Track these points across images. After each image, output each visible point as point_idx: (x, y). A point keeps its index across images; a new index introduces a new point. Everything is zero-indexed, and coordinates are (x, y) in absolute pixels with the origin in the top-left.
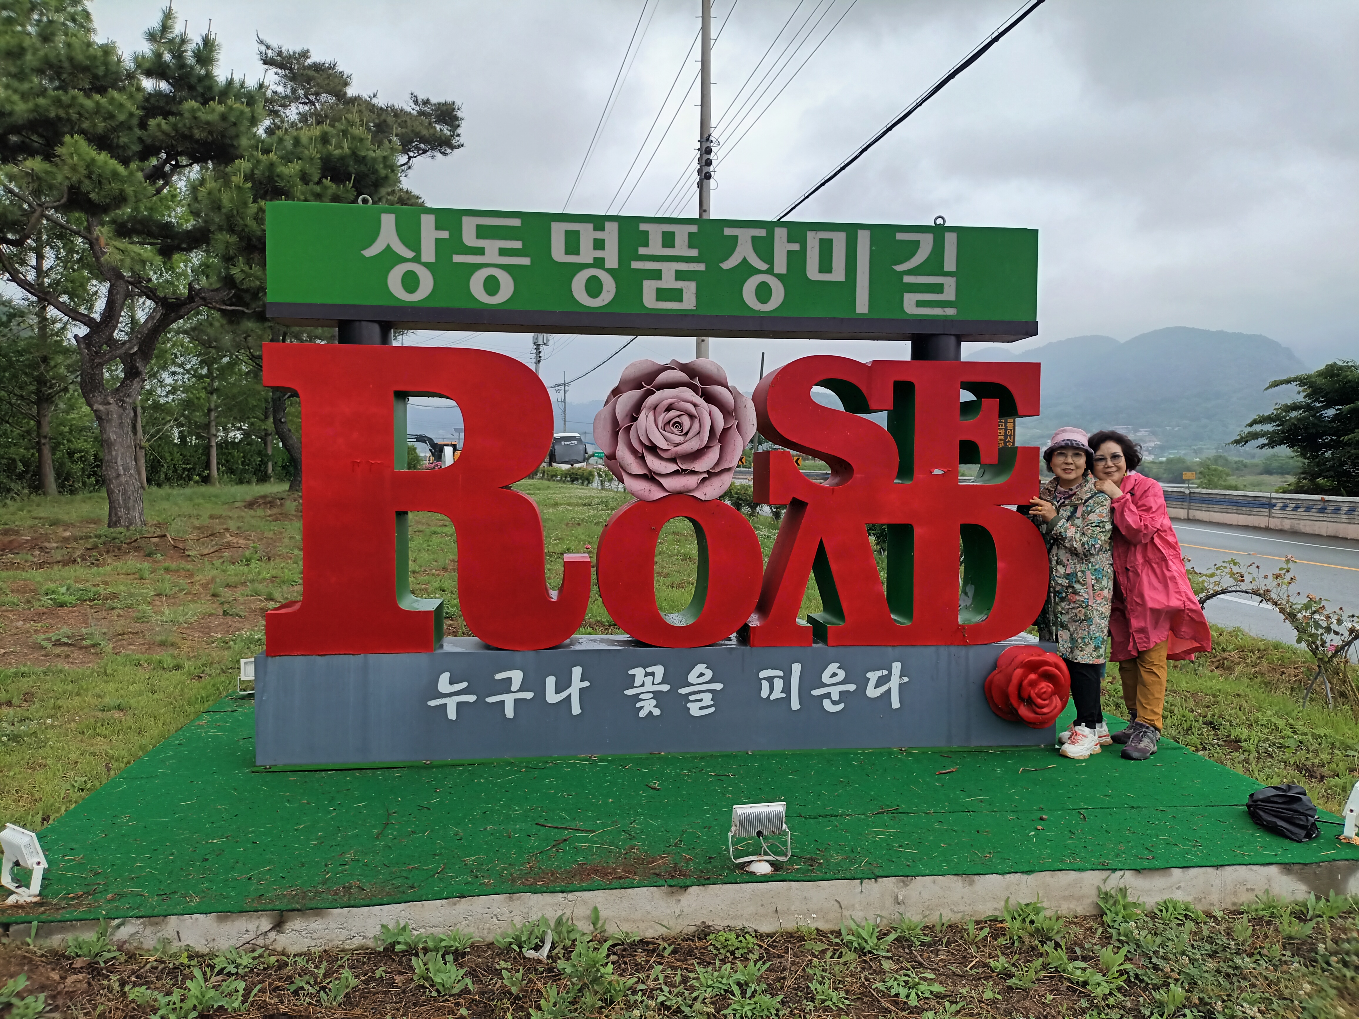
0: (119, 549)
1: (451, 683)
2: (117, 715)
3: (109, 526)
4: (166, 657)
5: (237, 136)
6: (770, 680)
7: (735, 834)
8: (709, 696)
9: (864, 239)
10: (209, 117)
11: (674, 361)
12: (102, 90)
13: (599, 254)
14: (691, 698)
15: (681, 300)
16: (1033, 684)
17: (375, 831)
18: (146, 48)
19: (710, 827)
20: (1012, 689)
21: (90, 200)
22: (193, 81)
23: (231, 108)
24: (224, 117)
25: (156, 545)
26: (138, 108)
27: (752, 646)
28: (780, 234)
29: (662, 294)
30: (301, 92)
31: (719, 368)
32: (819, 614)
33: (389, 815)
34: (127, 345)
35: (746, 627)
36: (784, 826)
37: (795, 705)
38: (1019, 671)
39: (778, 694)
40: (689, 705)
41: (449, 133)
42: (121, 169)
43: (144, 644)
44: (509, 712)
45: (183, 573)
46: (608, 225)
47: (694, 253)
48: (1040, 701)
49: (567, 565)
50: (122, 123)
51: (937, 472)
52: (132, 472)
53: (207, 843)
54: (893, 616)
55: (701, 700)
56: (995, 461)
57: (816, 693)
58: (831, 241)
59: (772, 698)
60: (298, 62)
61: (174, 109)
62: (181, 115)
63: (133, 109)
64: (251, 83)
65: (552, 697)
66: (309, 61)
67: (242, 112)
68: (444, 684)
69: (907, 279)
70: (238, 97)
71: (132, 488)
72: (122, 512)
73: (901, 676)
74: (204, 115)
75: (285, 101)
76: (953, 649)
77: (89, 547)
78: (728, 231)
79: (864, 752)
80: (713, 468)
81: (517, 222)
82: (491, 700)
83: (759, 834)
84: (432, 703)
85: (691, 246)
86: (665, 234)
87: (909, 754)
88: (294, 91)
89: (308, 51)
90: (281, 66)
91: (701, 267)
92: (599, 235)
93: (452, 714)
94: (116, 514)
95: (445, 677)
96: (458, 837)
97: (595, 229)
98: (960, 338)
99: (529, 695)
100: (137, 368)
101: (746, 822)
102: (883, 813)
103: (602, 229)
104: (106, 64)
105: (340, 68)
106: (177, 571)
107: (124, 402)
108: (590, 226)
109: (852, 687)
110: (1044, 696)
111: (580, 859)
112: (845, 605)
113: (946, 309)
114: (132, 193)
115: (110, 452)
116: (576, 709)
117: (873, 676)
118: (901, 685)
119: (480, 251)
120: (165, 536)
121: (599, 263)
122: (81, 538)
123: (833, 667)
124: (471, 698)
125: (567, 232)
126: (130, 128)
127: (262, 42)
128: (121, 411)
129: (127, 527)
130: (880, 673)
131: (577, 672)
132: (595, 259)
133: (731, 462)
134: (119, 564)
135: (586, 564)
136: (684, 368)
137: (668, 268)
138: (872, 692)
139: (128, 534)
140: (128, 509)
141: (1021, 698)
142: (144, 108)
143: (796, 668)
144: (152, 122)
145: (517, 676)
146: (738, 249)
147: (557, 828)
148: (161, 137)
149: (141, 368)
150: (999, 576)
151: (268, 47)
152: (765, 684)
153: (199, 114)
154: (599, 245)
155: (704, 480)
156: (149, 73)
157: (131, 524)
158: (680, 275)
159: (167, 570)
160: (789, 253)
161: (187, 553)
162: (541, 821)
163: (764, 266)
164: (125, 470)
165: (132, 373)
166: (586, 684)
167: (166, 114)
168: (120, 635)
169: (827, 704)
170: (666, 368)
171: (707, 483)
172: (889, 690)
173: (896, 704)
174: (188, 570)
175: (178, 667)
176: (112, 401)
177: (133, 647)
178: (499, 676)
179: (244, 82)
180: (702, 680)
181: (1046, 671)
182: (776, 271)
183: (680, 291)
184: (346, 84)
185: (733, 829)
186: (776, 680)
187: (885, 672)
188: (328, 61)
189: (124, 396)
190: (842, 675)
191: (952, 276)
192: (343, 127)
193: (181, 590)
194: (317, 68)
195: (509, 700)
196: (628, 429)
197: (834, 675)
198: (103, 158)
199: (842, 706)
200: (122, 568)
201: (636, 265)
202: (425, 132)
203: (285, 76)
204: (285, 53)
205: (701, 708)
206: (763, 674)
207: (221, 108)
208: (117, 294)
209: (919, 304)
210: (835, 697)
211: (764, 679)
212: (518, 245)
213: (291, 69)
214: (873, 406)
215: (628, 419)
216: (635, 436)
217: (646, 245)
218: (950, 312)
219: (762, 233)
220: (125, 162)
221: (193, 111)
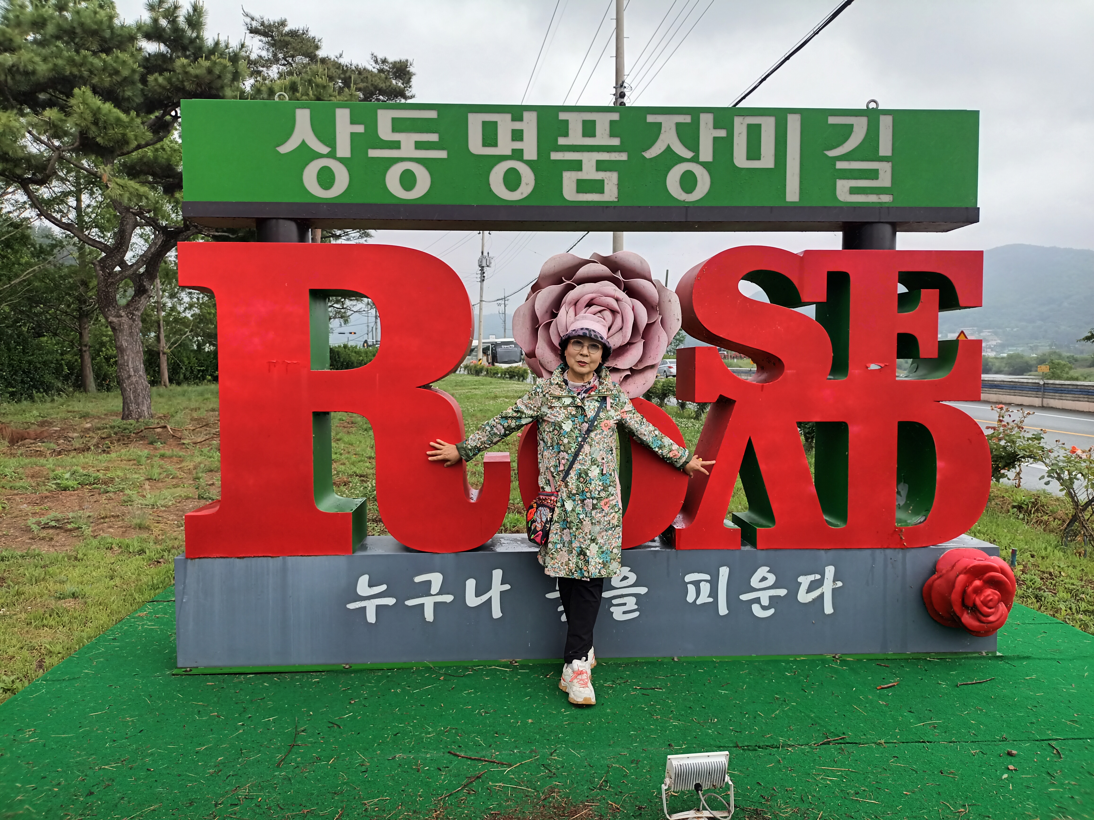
0: (128, 438)
1: (371, 585)
2: (69, 604)
3: (123, 419)
4: (134, 541)
5: (222, 87)
6: (697, 584)
7: (669, 788)
8: (633, 600)
9: (794, 124)
10: (198, 72)
11: (595, 255)
12: (108, 51)
13: (517, 145)
14: (615, 602)
15: (602, 192)
16: (978, 591)
17: (279, 756)
18: (146, 17)
19: (638, 762)
20: (955, 596)
21: (97, 144)
22: (186, 41)
23: (215, 63)
24: (210, 71)
25: (159, 434)
26: (139, 66)
27: (679, 549)
28: (706, 120)
29: (582, 186)
30: (281, 56)
31: (642, 261)
32: (744, 514)
33: (297, 733)
34: (135, 267)
35: (671, 529)
36: (727, 778)
37: (723, 610)
38: (962, 577)
39: (704, 598)
40: (612, 609)
41: (402, 86)
42: (123, 116)
43: (122, 527)
44: (429, 615)
45: (175, 459)
46: (526, 115)
47: (616, 142)
48: (986, 609)
49: (487, 465)
50: (125, 79)
51: (873, 367)
52: (141, 373)
53: (100, 769)
54: (826, 518)
55: (625, 604)
56: (935, 355)
57: (744, 597)
58: (759, 126)
59: (698, 602)
60: (278, 30)
61: (170, 67)
62: (174, 71)
63: (136, 66)
64: (234, 45)
65: (472, 600)
66: (287, 29)
67: (225, 67)
68: (363, 587)
69: (840, 165)
70: (222, 55)
71: (141, 387)
72: (133, 407)
73: (834, 581)
74: (192, 70)
75: (268, 63)
76: (889, 552)
77: (103, 436)
78: (651, 119)
79: (796, 660)
80: (636, 365)
81: (432, 114)
82: (410, 603)
83: (698, 787)
84: (351, 606)
85: (612, 135)
86: (585, 123)
87: (844, 662)
88: (275, 55)
89: (285, 21)
90: (265, 34)
91: (623, 157)
92: (517, 125)
93: (371, 617)
94: (128, 409)
95: (364, 580)
96: (363, 769)
97: (513, 120)
98: (896, 227)
99: (448, 598)
100: (145, 286)
101: (681, 775)
102: (828, 743)
103: (520, 119)
104: (111, 27)
105: (311, 34)
106: (171, 457)
107: (133, 314)
108: (509, 117)
109: (782, 592)
110: (991, 604)
111: (493, 805)
112: (775, 506)
113: (882, 196)
114: (133, 137)
115: (123, 357)
116: (497, 613)
117: (805, 581)
118: (834, 590)
119: (396, 145)
120: (165, 427)
121: (517, 155)
122: (99, 429)
123: (763, 571)
124: (391, 601)
125: (485, 124)
126: (133, 83)
127: (247, 15)
128: (131, 322)
129: (138, 419)
130: (812, 578)
131: (497, 574)
132: (513, 150)
133: (654, 359)
134: (123, 451)
135: (506, 465)
136: (605, 261)
137: (589, 159)
138: (804, 597)
139: (137, 425)
140: (138, 405)
141: (964, 605)
142: (144, 67)
143: (724, 572)
144: (151, 78)
145: (436, 579)
146: (662, 137)
147: (470, 759)
148: (159, 90)
149: (147, 287)
150: (938, 477)
151: (253, 19)
152: (691, 588)
153: (190, 69)
154: (517, 135)
155: (627, 377)
156: (149, 37)
157: (140, 417)
158: (601, 166)
159: (162, 456)
160: (715, 139)
161: (183, 441)
162: (454, 747)
163: (688, 154)
164: (135, 372)
165: (141, 291)
166: (507, 587)
167: (161, 71)
168: (103, 518)
169: (756, 610)
170: (587, 262)
171: (630, 380)
172: (822, 596)
173: (828, 609)
174: (180, 457)
175: (142, 552)
176: (123, 314)
177: (111, 530)
178: (418, 579)
179: (228, 43)
180: (625, 583)
181: (993, 577)
182: (702, 159)
183: (602, 182)
184: (317, 47)
185: (667, 781)
186: (702, 584)
187: (818, 577)
188: (301, 27)
189: (134, 310)
190: (772, 579)
191: (888, 162)
192: (309, 78)
193: (167, 476)
194: (293, 34)
195: (428, 603)
196: (548, 325)
197: (764, 579)
198: (107, 107)
199: (772, 611)
200: (125, 455)
201: (555, 156)
202: (382, 85)
203: (268, 43)
204: (266, 23)
205: (625, 613)
206: (688, 578)
207: (207, 64)
208: (127, 224)
209: (853, 191)
210: (765, 602)
211: (691, 583)
212: (434, 137)
213: (272, 36)
214: (805, 299)
215: (548, 315)
216: (555, 332)
217: (566, 135)
218: (886, 199)
219: (687, 119)
220: (127, 111)
221: (184, 66)
